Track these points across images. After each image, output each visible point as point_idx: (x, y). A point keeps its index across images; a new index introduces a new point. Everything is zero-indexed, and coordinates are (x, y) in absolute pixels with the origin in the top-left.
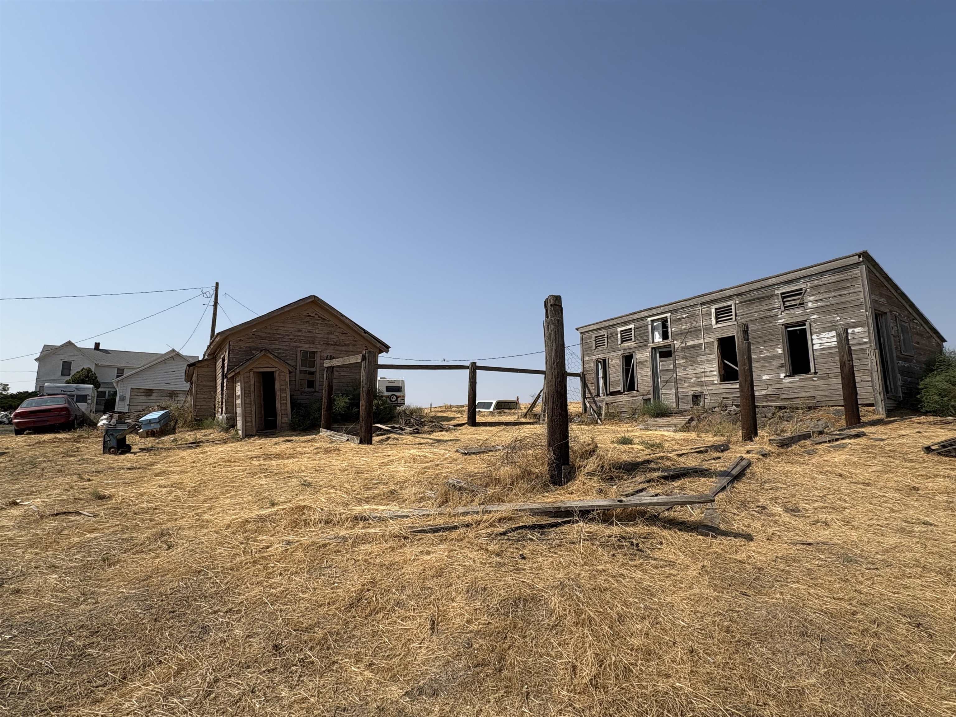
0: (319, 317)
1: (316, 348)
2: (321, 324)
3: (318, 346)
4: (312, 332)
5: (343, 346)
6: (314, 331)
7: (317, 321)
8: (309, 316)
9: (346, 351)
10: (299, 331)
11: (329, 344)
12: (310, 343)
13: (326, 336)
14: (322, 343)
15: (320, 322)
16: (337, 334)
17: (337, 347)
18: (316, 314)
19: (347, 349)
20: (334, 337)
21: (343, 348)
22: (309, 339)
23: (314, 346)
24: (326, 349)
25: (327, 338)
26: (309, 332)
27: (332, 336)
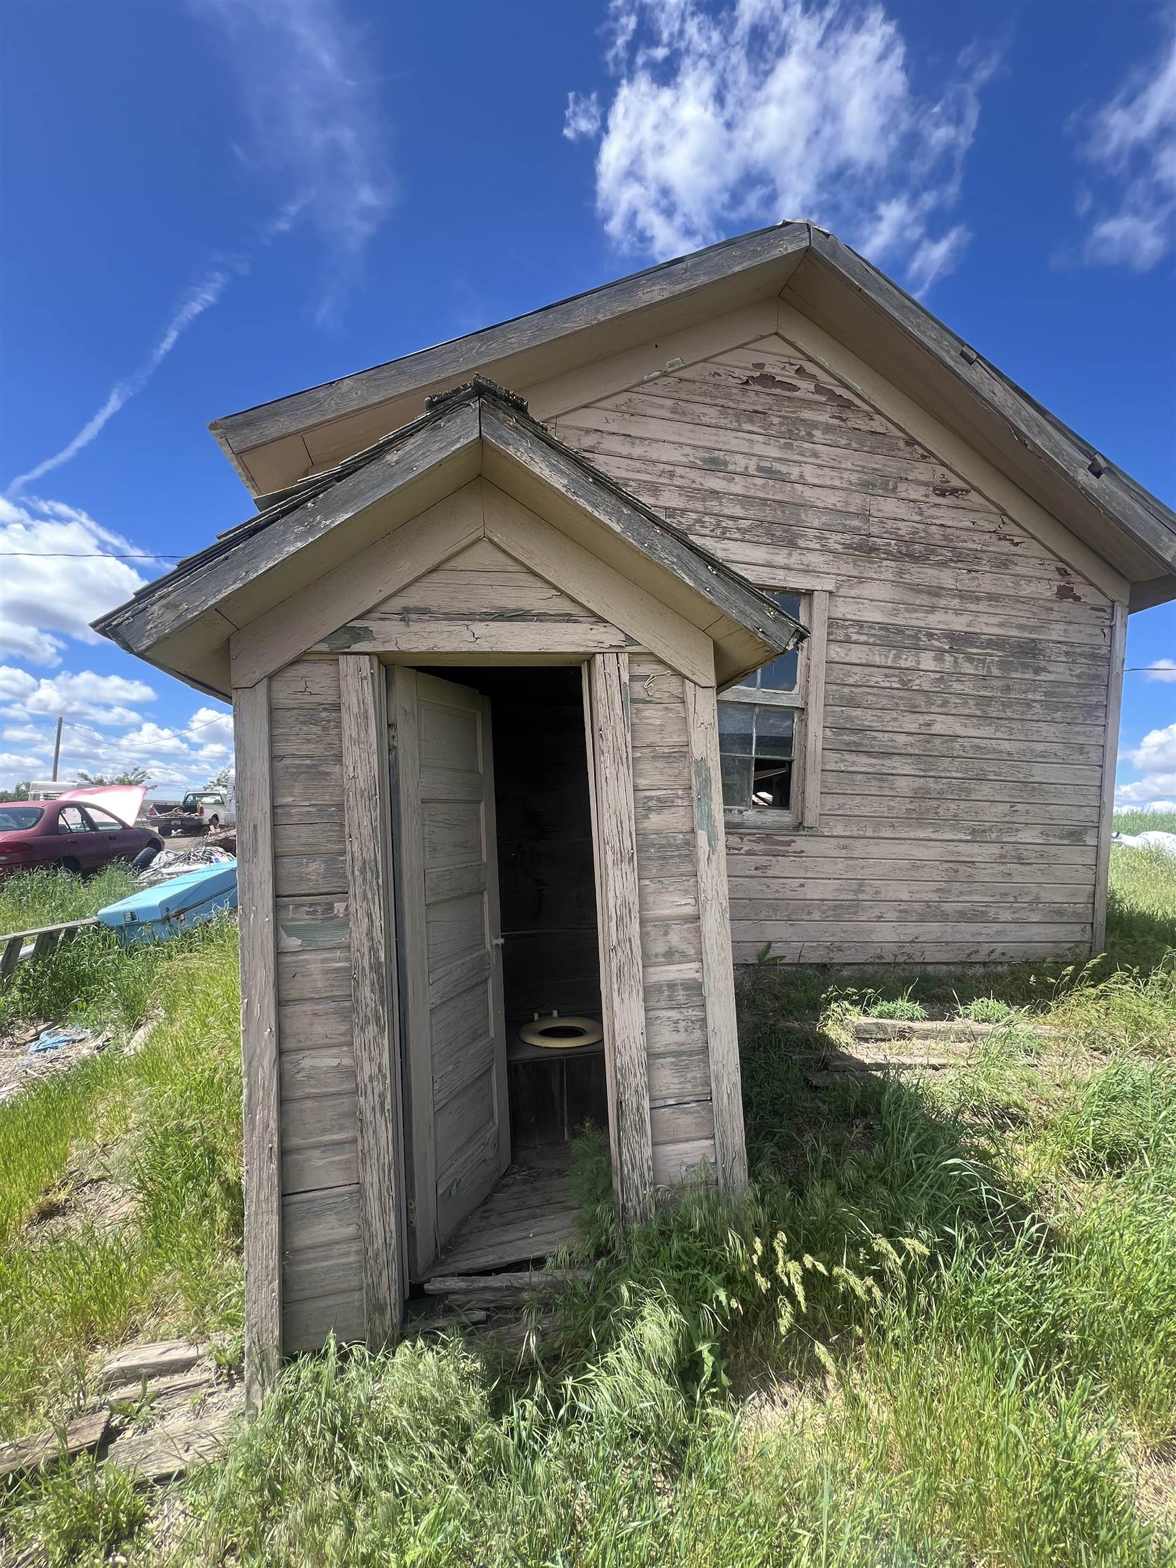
0: (819, 389)
1: (807, 571)
2: (828, 429)
3: (815, 559)
4: (783, 479)
5: (943, 564)
6: (795, 472)
7: (807, 414)
8: (767, 380)
9: (963, 595)
10: (714, 465)
11: (874, 549)
12: (775, 543)
13: (856, 501)
14: (834, 541)
15: (824, 417)
16: (916, 493)
17: (914, 568)
18: (800, 371)
19: (967, 583)
20: (902, 511)
21: (947, 578)
22: (768, 514)
23: (795, 559)
24: (861, 580)
25: (865, 515)
26: (769, 473)
27: (889, 506)
